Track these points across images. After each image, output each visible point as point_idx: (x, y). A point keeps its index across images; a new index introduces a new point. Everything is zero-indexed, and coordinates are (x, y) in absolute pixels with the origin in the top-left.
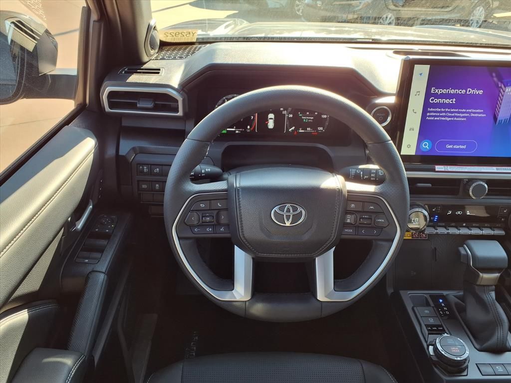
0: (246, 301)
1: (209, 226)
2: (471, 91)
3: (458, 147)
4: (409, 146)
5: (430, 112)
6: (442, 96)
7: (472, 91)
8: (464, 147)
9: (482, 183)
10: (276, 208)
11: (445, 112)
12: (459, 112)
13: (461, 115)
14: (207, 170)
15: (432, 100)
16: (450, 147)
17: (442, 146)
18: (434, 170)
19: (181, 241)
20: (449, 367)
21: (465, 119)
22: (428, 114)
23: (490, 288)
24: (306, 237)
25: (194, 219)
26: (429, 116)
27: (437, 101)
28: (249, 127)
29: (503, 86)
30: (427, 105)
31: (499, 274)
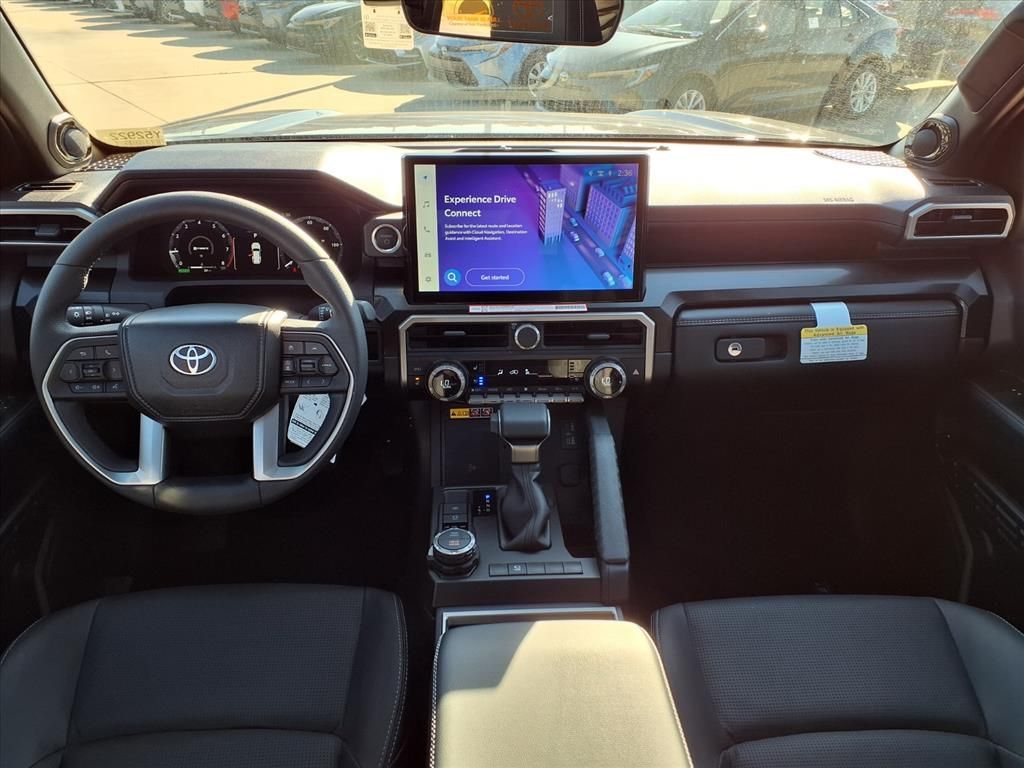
0: (154, 486)
1: (96, 382)
2: (498, 199)
3: (498, 278)
4: (428, 279)
5: (449, 230)
6: (461, 207)
7: (501, 199)
8: (507, 278)
9: (530, 326)
10: (176, 352)
11: (471, 229)
12: (489, 229)
13: (493, 233)
14: (114, 314)
15: (448, 213)
16: (486, 278)
17: (475, 277)
18: (467, 312)
19: (57, 403)
20: (444, 567)
21: (499, 238)
22: (447, 233)
23: (531, 467)
24: (221, 390)
25: (71, 372)
26: (450, 236)
27: (456, 214)
28: (223, 263)
29: (542, 191)
30: (442, 221)
31: (538, 446)
